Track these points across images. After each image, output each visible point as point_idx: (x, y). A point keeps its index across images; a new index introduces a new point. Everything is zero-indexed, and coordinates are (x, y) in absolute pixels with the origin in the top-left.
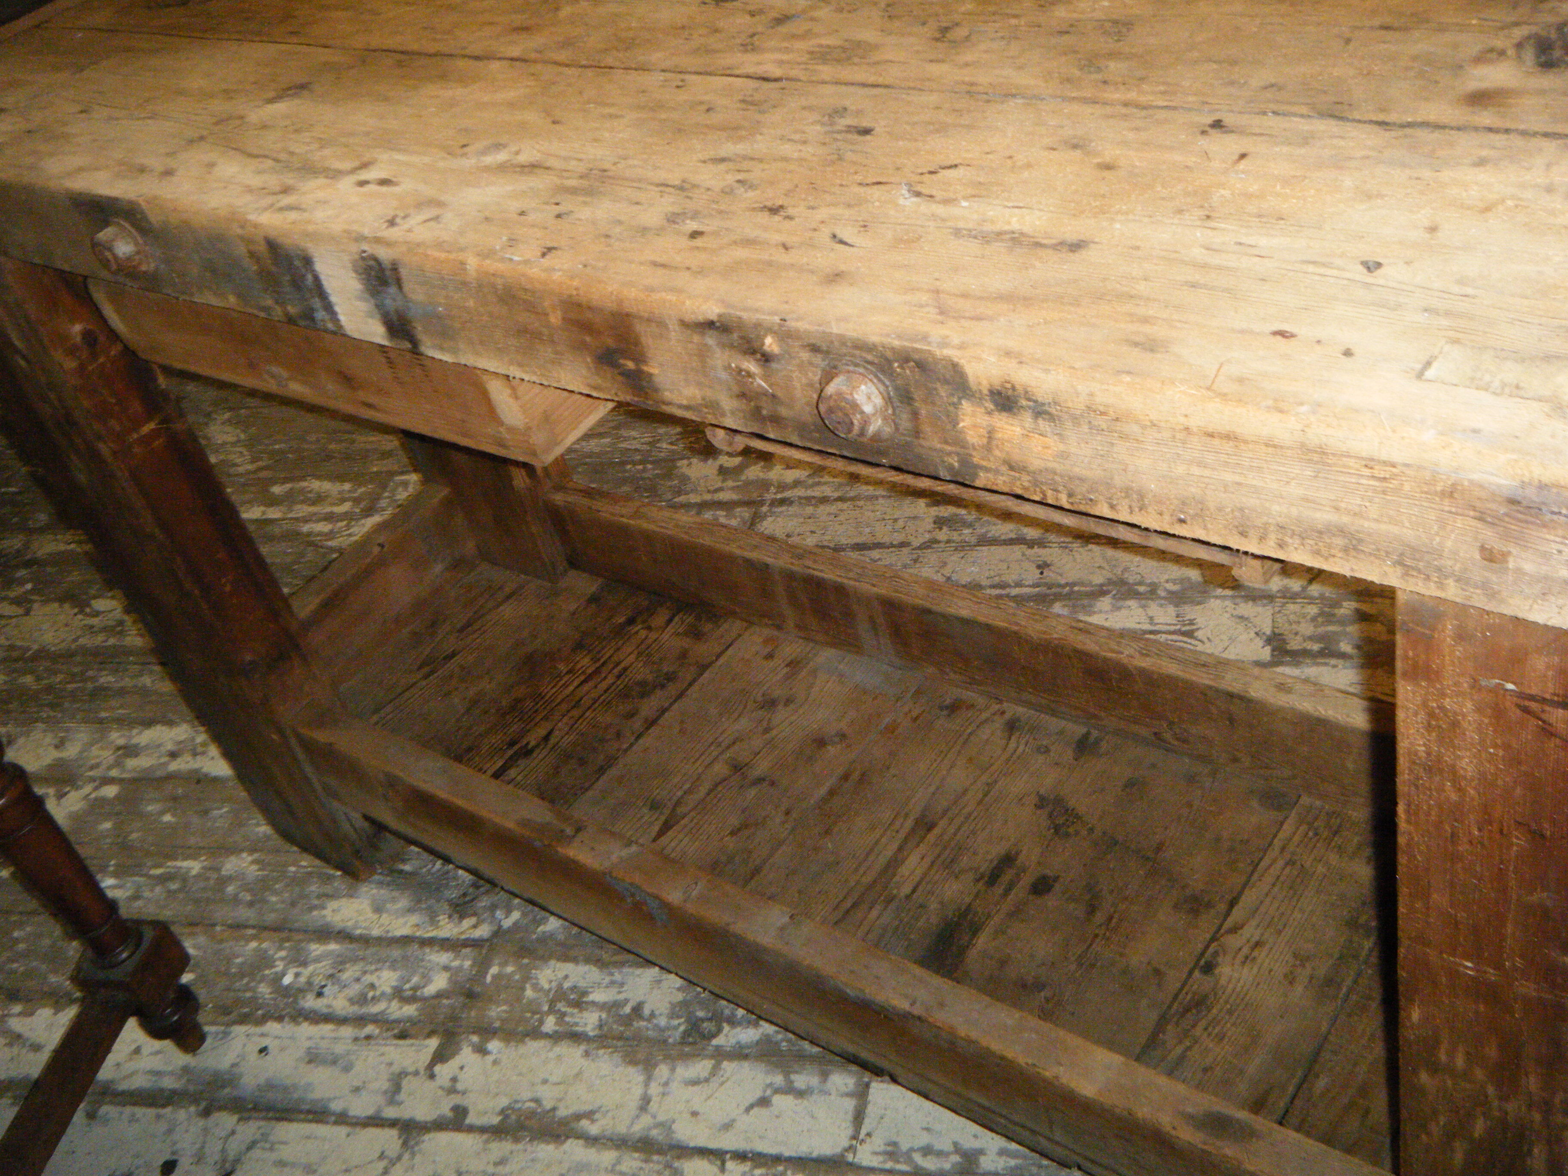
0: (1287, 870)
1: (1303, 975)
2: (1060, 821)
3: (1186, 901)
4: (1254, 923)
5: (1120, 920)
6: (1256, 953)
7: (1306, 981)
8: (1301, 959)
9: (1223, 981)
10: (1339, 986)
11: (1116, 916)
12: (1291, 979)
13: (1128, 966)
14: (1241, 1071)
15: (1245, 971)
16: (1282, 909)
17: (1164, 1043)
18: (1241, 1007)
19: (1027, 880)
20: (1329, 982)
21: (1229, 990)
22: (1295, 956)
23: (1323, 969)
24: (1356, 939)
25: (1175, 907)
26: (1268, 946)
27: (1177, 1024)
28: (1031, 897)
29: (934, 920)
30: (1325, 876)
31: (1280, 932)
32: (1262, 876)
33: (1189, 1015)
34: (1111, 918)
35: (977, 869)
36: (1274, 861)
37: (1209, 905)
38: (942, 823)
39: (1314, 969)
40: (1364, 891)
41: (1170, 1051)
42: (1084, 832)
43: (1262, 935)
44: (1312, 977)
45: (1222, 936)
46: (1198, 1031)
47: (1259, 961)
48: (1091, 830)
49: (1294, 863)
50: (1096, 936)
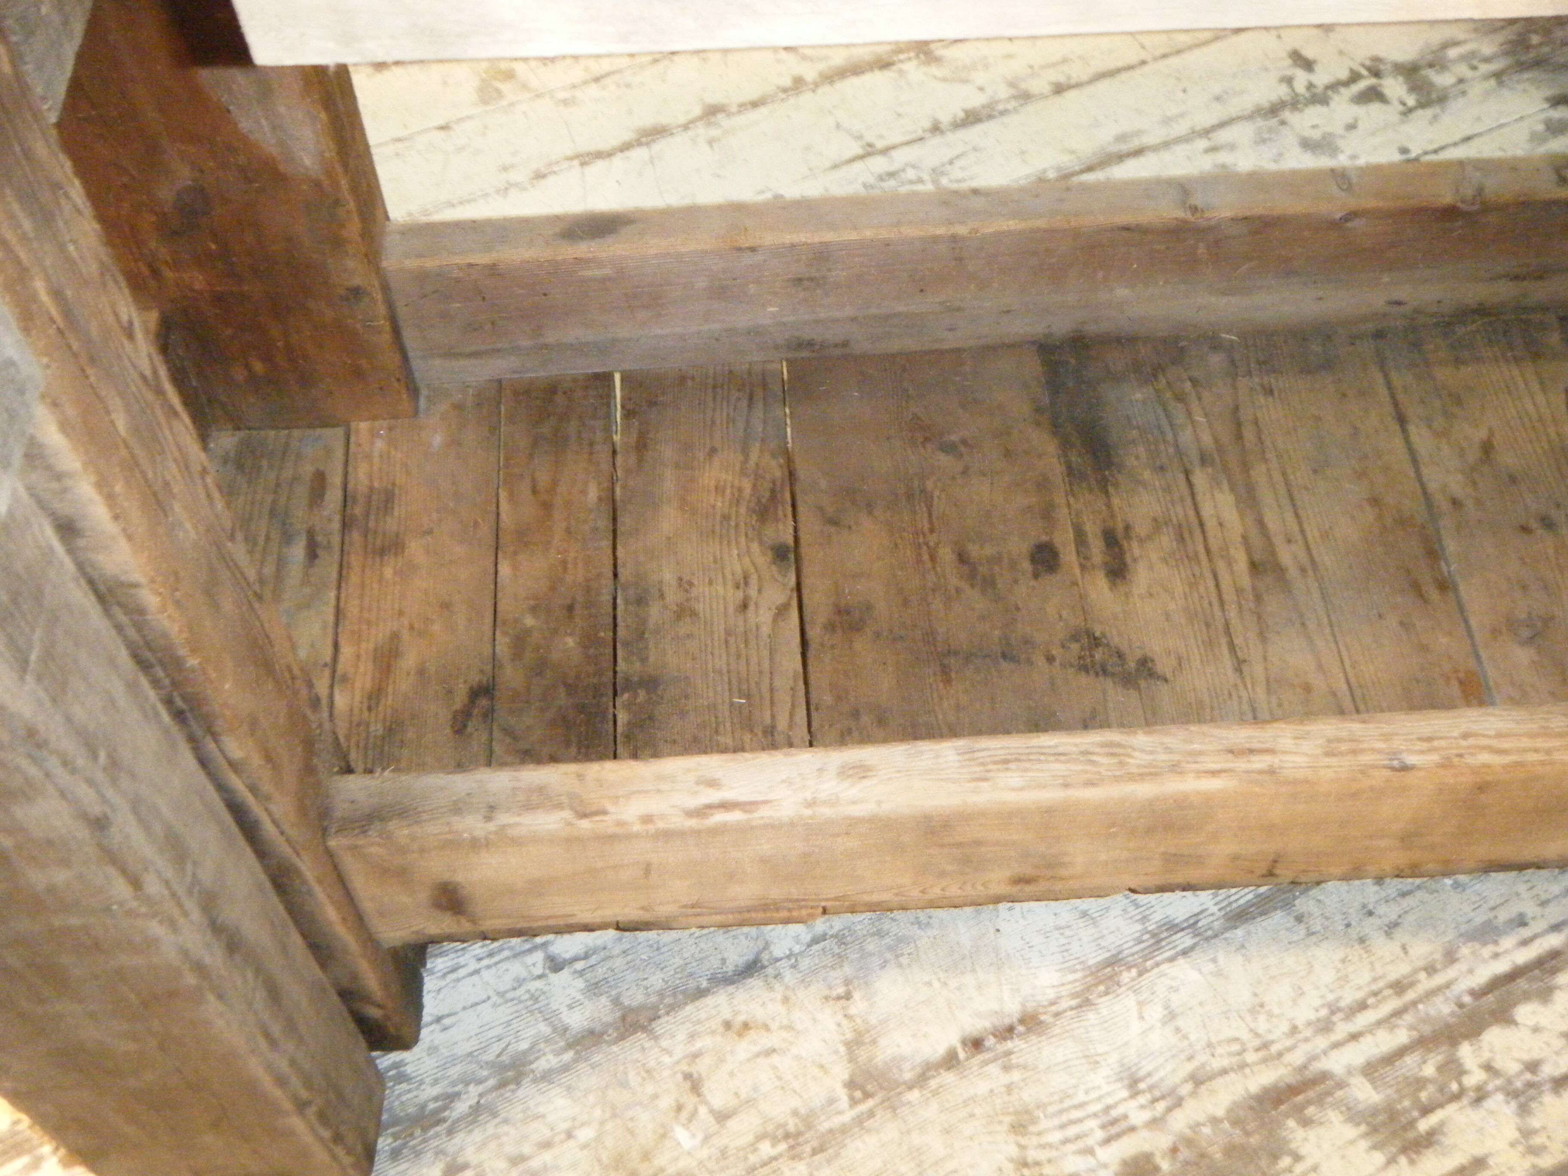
0: (768, 720)
1: (673, 596)
2: (1098, 655)
3: (862, 620)
4: (765, 630)
5: (919, 561)
6: (740, 594)
7: (666, 589)
8: (685, 612)
9: (755, 547)
10: (627, 601)
11: (929, 565)
12: (685, 585)
13: (870, 513)
14: (677, 466)
15: (738, 569)
16: (743, 661)
17: (774, 456)
18: (718, 528)
19: (1069, 555)
20: (641, 601)
21: (743, 539)
22: (694, 614)
23: (655, 613)
24: (638, 665)
25: (869, 607)
26: (731, 610)
27: (774, 482)
28: (1044, 538)
29: (1130, 462)
30: (717, 732)
31: (728, 633)
32: (793, 696)
33: (767, 494)
34: (933, 558)
35: (1141, 541)
36: (791, 724)
37: (830, 627)
38: (1245, 581)
39: (665, 607)
40: (659, 734)
41: (761, 451)
42: (1056, 651)
43: (745, 621)
44: (662, 596)
45: (790, 598)
46: (747, 485)
47: (730, 585)
48: (1050, 659)
49: (765, 732)
50: (932, 531)
